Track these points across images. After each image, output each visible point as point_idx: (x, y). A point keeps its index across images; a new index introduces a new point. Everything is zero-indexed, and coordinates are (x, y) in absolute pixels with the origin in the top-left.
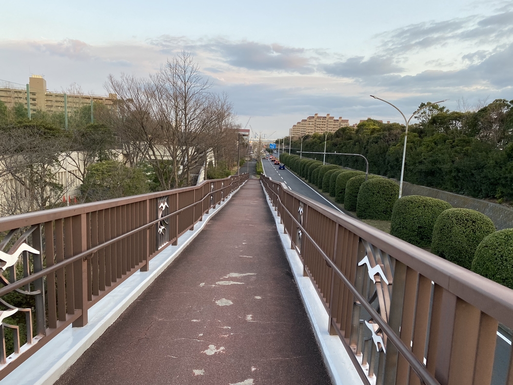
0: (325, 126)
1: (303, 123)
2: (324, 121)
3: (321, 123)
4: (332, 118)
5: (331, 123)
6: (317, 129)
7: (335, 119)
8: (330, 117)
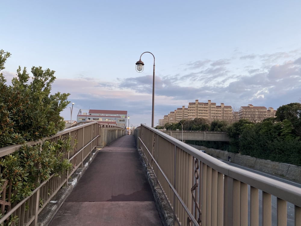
0: (207, 112)
1: (179, 111)
2: (206, 106)
3: (203, 109)
4: (214, 104)
5: (214, 109)
6: (199, 115)
7: (217, 105)
8: (212, 103)
